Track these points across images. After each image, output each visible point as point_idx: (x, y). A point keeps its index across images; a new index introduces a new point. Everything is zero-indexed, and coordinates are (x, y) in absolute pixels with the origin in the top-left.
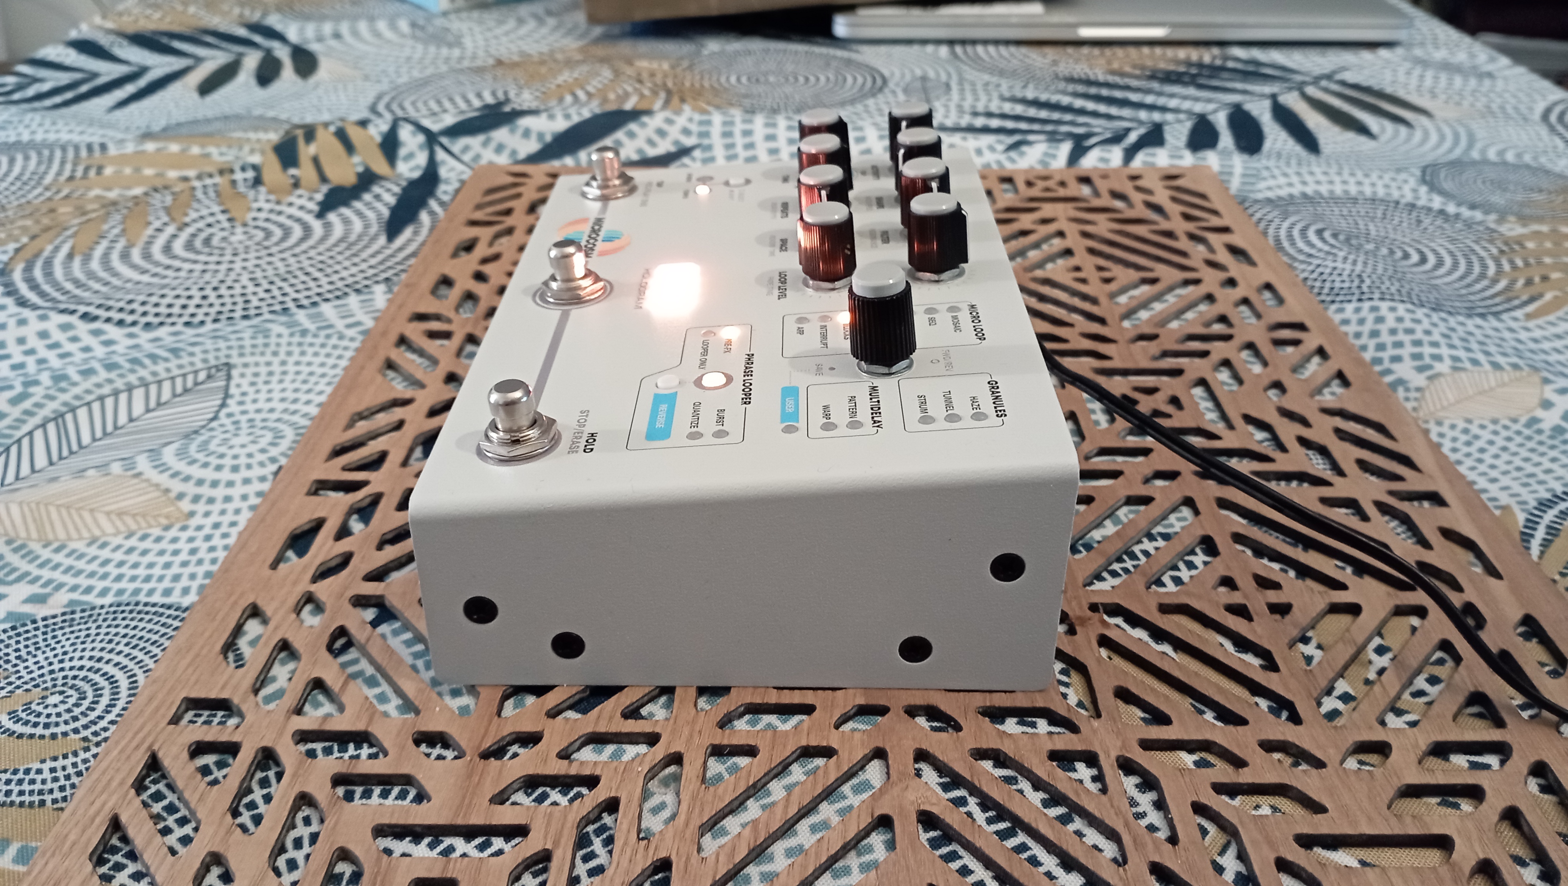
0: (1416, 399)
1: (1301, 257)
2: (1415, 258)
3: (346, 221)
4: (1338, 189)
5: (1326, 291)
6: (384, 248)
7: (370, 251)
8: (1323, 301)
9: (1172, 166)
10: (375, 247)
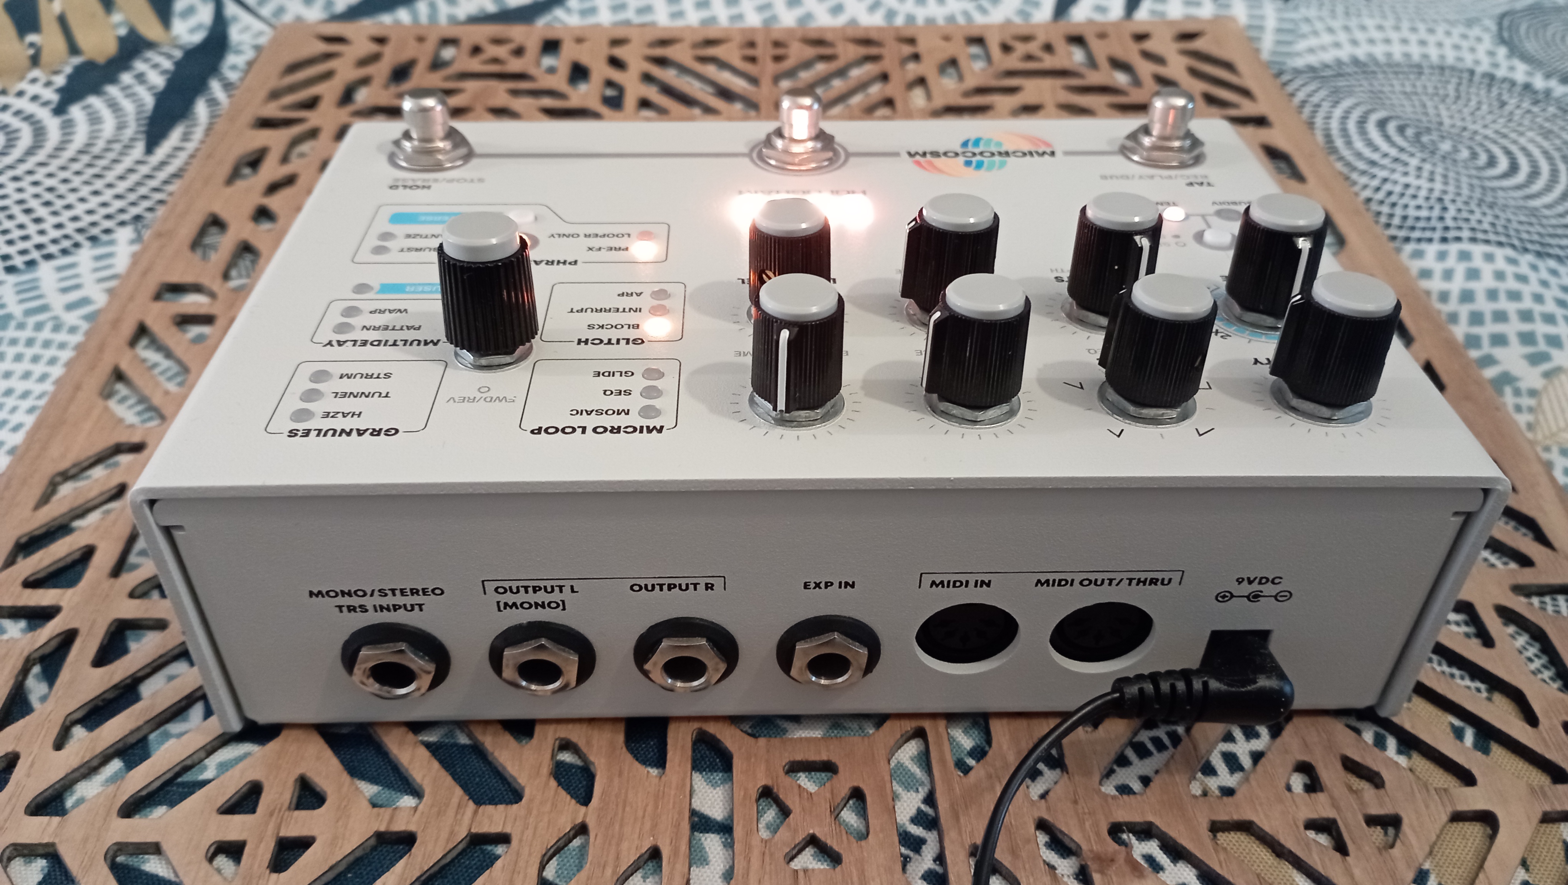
0: (1531, 410)
1: (1361, 165)
2: (1503, 164)
3: (94, 119)
4: (1397, 51)
5: (1396, 221)
6: (139, 162)
7: (120, 169)
8: (1393, 238)
9: (1189, 18)
10: (127, 162)
